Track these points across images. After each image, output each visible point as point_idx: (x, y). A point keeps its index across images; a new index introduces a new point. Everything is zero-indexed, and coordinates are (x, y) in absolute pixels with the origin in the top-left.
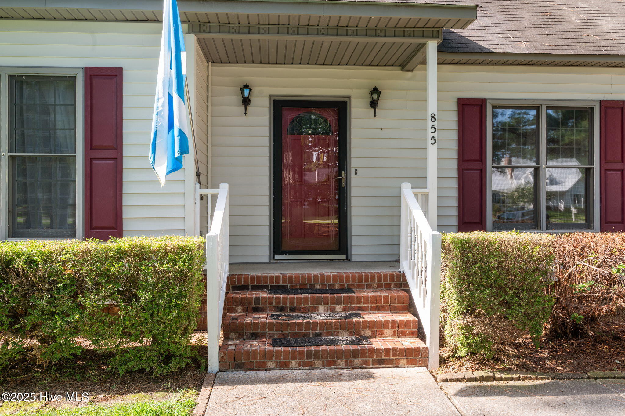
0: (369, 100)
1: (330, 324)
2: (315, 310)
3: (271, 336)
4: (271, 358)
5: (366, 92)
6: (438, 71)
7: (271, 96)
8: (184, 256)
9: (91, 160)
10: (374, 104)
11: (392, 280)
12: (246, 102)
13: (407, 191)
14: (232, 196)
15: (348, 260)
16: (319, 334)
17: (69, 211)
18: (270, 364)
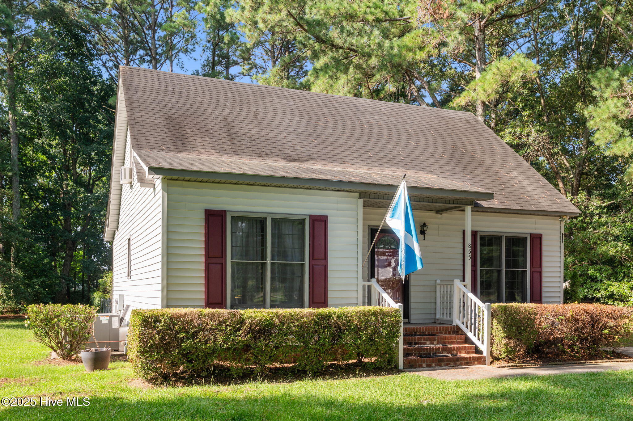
0: (420, 230)
1: (436, 348)
5: (419, 225)
7: (369, 226)
9: (313, 266)
10: (423, 233)
11: (451, 330)
13: (459, 284)
15: (409, 322)
16: (435, 353)
18: (424, 365)
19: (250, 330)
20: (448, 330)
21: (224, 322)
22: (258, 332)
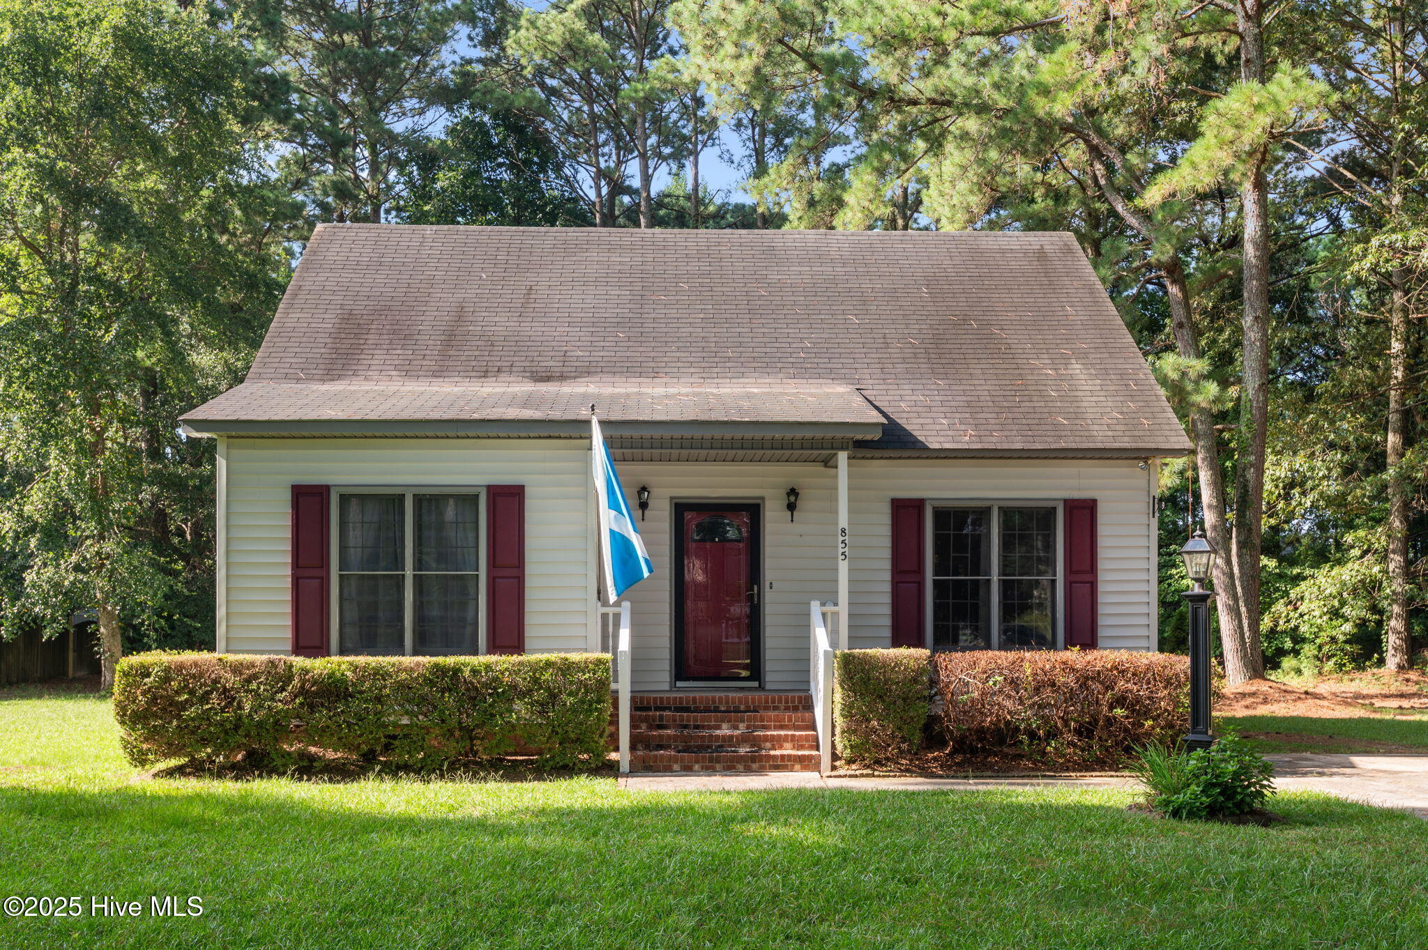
0: (786, 502)
1: (731, 737)
2: (719, 728)
3: (676, 747)
4: (676, 762)
5: (783, 493)
6: (849, 465)
7: (671, 498)
8: (602, 667)
9: (494, 578)
10: (791, 507)
11: (800, 702)
12: (644, 506)
13: (816, 608)
14: (633, 613)
15: (761, 688)
16: (722, 746)
17: (469, 630)
18: (676, 767)
19: (302, 691)
20: (793, 702)
21: (255, 677)
22: (316, 694)
